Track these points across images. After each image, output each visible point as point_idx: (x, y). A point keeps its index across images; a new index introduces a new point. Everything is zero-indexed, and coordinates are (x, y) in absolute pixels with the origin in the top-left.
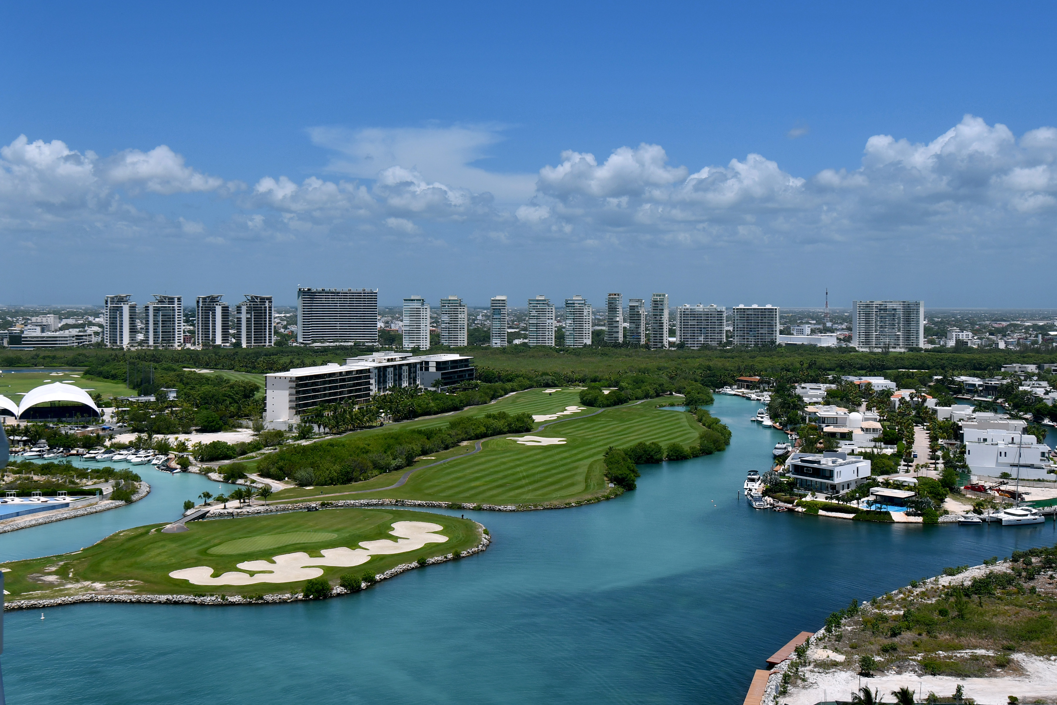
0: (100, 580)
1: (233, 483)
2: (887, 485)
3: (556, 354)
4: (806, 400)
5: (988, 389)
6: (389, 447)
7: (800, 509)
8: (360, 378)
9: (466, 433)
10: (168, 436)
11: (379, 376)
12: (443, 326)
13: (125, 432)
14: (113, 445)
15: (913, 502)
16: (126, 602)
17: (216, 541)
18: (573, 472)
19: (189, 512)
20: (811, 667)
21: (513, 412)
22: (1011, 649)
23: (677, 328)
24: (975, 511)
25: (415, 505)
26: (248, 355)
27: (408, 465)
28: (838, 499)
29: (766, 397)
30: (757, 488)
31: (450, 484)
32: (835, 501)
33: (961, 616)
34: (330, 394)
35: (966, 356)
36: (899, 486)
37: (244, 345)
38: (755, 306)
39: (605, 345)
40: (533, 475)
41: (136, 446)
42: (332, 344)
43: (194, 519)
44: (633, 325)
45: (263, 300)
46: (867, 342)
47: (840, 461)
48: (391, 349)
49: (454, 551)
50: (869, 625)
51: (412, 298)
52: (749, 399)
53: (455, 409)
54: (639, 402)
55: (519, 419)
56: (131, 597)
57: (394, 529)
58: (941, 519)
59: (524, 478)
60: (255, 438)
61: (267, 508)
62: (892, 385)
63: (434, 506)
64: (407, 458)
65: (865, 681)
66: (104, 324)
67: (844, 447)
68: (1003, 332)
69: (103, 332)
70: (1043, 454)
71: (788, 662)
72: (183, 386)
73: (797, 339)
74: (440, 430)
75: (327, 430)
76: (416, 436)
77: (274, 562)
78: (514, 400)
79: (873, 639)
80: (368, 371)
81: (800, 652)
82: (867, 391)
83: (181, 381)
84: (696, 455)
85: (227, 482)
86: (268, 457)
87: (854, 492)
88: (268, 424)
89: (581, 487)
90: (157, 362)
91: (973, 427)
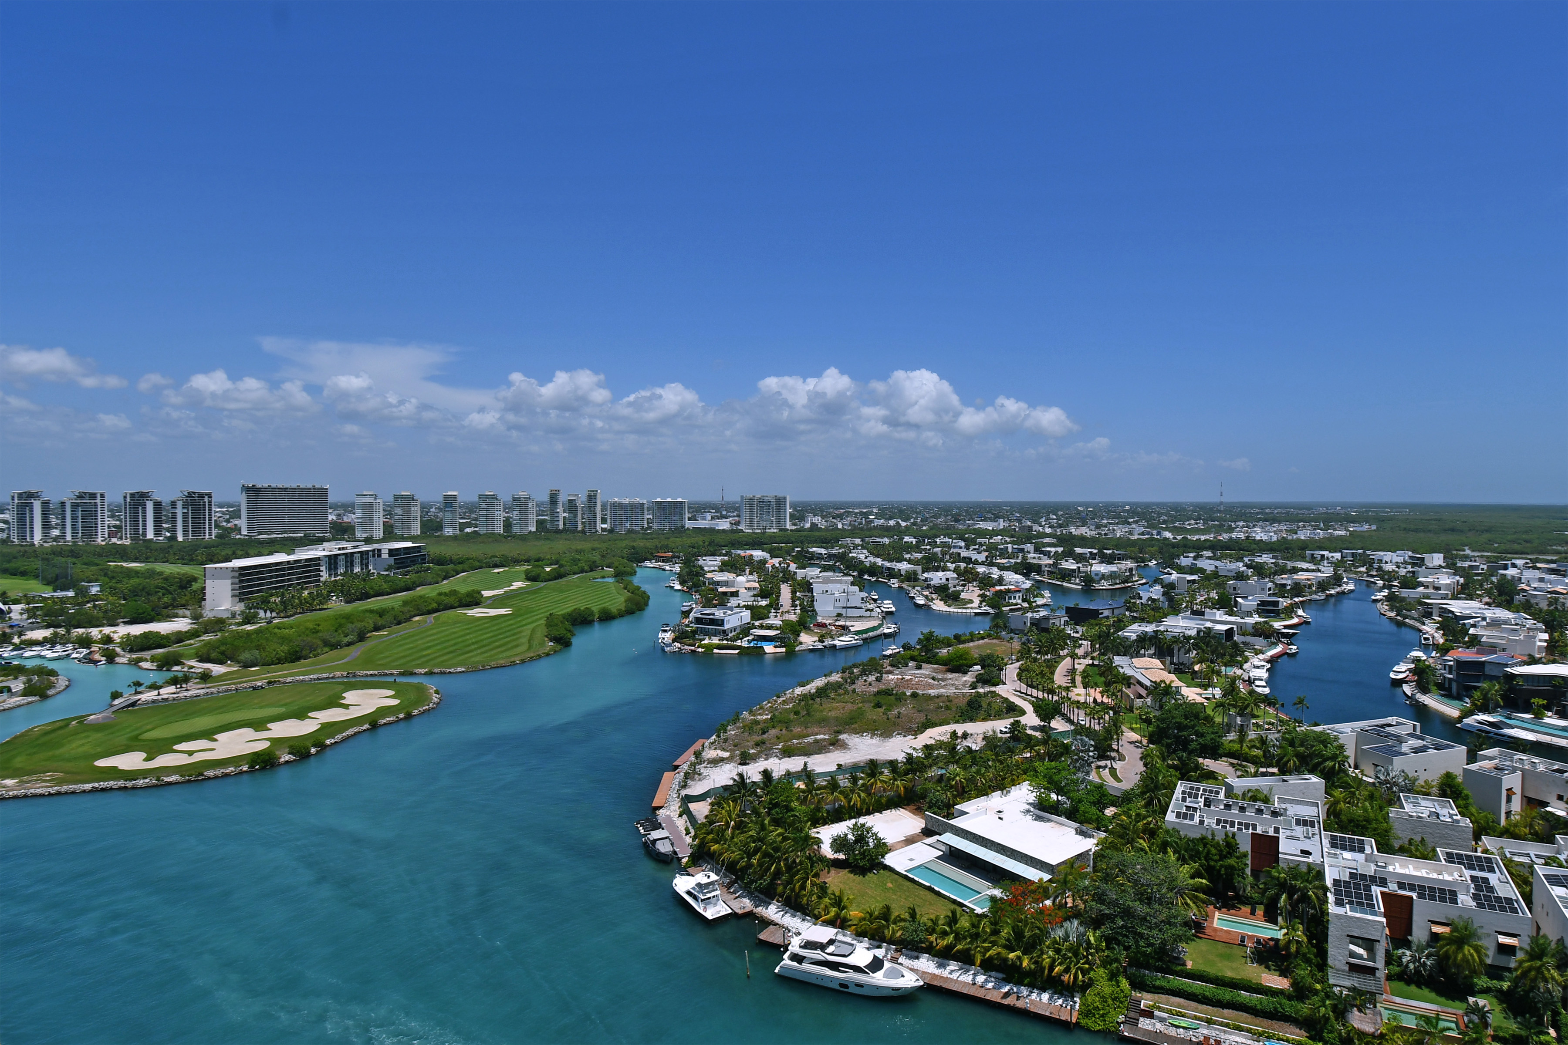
0: (12, 777)
1: (168, 670)
2: (761, 627)
3: (504, 540)
4: (706, 569)
5: (830, 556)
6: (341, 626)
7: (700, 650)
8: (309, 566)
9: (418, 609)
10: (90, 630)
11: (330, 564)
12: (396, 517)
13: (38, 628)
14: (22, 642)
15: (779, 638)
16: (44, 795)
17: (149, 727)
18: (518, 636)
19: (116, 702)
20: (705, 765)
21: (463, 589)
22: (839, 732)
23: (608, 517)
24: (819, 641)
25: (367, 676)
26: (185, 548)
27: (360, 641)
28: (727, 640)
29: (677, 568)
30: (668, 636)
31: (402, 654)
32: (725, 642)
33: (808, 714)
34: (277, 582)
35: (817, 534)
36: (770, 627)
37: (180, 538)
38: (669, 500)
39: (548, 531)
40: (482, 640)
41: (51, 642)
42: (280, 536)
43: (122, 708)
44: (572, 515)
45: (202, 496)
46: (751, 525)
47: (729, 612)
48: (344, 539)
49: (405, 711)
50: (747, 728)
51: (365, 493)
52: (664, 570)
53: (408, 589)
54: (576, 576)
55: (469, 594)
56: (50, 790)
57: (345, 698)
58: (797, 649)
59: (473, 643)
60: (193, 626)
61: (208, 690)
62: (766, 555)
63: (387, 675)
64: (359, 635)
65: (742, 769)
66: (11, 521)
67: (733, 602)
68: (841, 517)
69: (9, 528)
70: (862, 599)
71: (688, 763)
72: (107, 579)
73: (702, 524)
74: (393, 608)
75: (274, 614)
76: (367, 614)
77: (216, 740)
78: (464, 580)
79: (749, 738)
80: (319, 559)
81: (698, 754)
82: (750, 560)
83: (106, 575)
84: (621, 615)
85: (161, 670)
86: (209, 643)
87: (739, 634)
88: (208, 612)
89: (524, 648)
90: (76, 557)
91: (820, 583)
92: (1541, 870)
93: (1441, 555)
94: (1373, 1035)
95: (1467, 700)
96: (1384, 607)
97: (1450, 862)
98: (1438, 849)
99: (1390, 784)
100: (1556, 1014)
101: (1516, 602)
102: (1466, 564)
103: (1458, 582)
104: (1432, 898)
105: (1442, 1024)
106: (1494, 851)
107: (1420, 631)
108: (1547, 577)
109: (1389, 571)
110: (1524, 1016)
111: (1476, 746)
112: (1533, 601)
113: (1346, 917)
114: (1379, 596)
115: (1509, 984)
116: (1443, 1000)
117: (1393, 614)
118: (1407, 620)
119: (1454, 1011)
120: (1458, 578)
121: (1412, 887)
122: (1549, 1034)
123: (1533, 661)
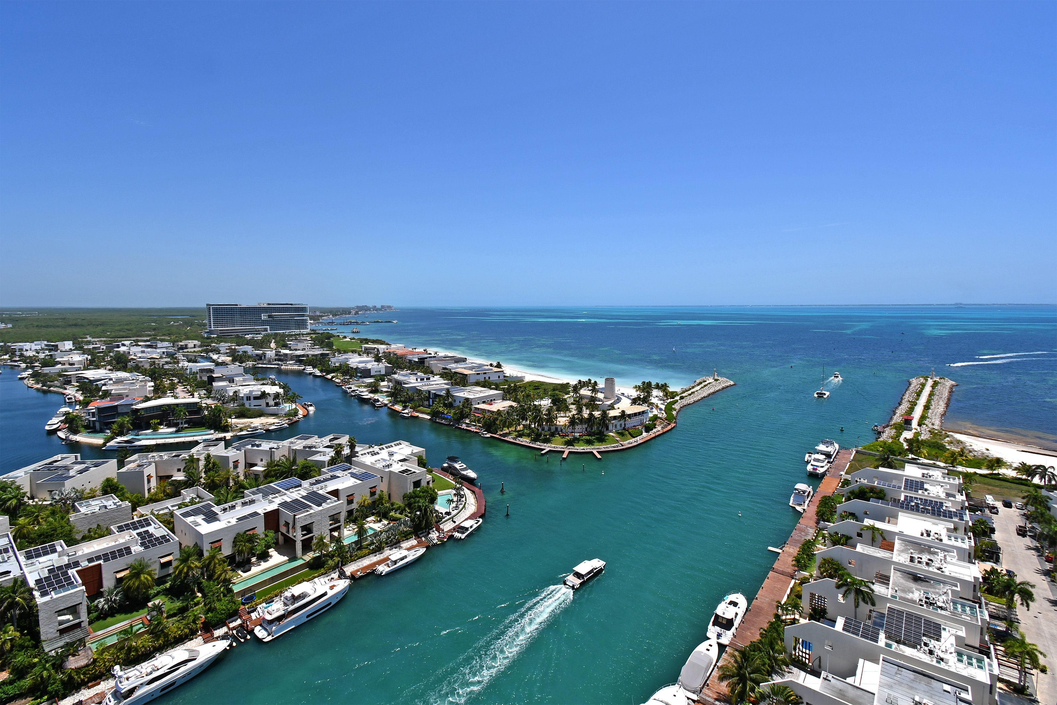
92: (178, 513)
93: (71, 342)
94: (87, 665)
95: (108, 431)
96: (31, 382)
97: (121, 531)
98: (112, 527)
99: (64, 500)
100: (199, 584)
101: (129, 367)
102: (91, 347)
103: (87, 358)
104: (114, 557)
105: (135, 629)
106: (147, 513)
107: (64, 394)
108: (146, 350)
109: (30, 356)
110: (184, 595)
111: (122, 457)
112: (140, 365)
113: (53, 600)
114: (25, 374)
115: (170, 583)
116: (129, 615)
117: (39, 386)
118: (52, 389)
119: (139, 617)
120: (86, 356)
121: (98, 558)
122: (198, 596)
123: (147, 399)
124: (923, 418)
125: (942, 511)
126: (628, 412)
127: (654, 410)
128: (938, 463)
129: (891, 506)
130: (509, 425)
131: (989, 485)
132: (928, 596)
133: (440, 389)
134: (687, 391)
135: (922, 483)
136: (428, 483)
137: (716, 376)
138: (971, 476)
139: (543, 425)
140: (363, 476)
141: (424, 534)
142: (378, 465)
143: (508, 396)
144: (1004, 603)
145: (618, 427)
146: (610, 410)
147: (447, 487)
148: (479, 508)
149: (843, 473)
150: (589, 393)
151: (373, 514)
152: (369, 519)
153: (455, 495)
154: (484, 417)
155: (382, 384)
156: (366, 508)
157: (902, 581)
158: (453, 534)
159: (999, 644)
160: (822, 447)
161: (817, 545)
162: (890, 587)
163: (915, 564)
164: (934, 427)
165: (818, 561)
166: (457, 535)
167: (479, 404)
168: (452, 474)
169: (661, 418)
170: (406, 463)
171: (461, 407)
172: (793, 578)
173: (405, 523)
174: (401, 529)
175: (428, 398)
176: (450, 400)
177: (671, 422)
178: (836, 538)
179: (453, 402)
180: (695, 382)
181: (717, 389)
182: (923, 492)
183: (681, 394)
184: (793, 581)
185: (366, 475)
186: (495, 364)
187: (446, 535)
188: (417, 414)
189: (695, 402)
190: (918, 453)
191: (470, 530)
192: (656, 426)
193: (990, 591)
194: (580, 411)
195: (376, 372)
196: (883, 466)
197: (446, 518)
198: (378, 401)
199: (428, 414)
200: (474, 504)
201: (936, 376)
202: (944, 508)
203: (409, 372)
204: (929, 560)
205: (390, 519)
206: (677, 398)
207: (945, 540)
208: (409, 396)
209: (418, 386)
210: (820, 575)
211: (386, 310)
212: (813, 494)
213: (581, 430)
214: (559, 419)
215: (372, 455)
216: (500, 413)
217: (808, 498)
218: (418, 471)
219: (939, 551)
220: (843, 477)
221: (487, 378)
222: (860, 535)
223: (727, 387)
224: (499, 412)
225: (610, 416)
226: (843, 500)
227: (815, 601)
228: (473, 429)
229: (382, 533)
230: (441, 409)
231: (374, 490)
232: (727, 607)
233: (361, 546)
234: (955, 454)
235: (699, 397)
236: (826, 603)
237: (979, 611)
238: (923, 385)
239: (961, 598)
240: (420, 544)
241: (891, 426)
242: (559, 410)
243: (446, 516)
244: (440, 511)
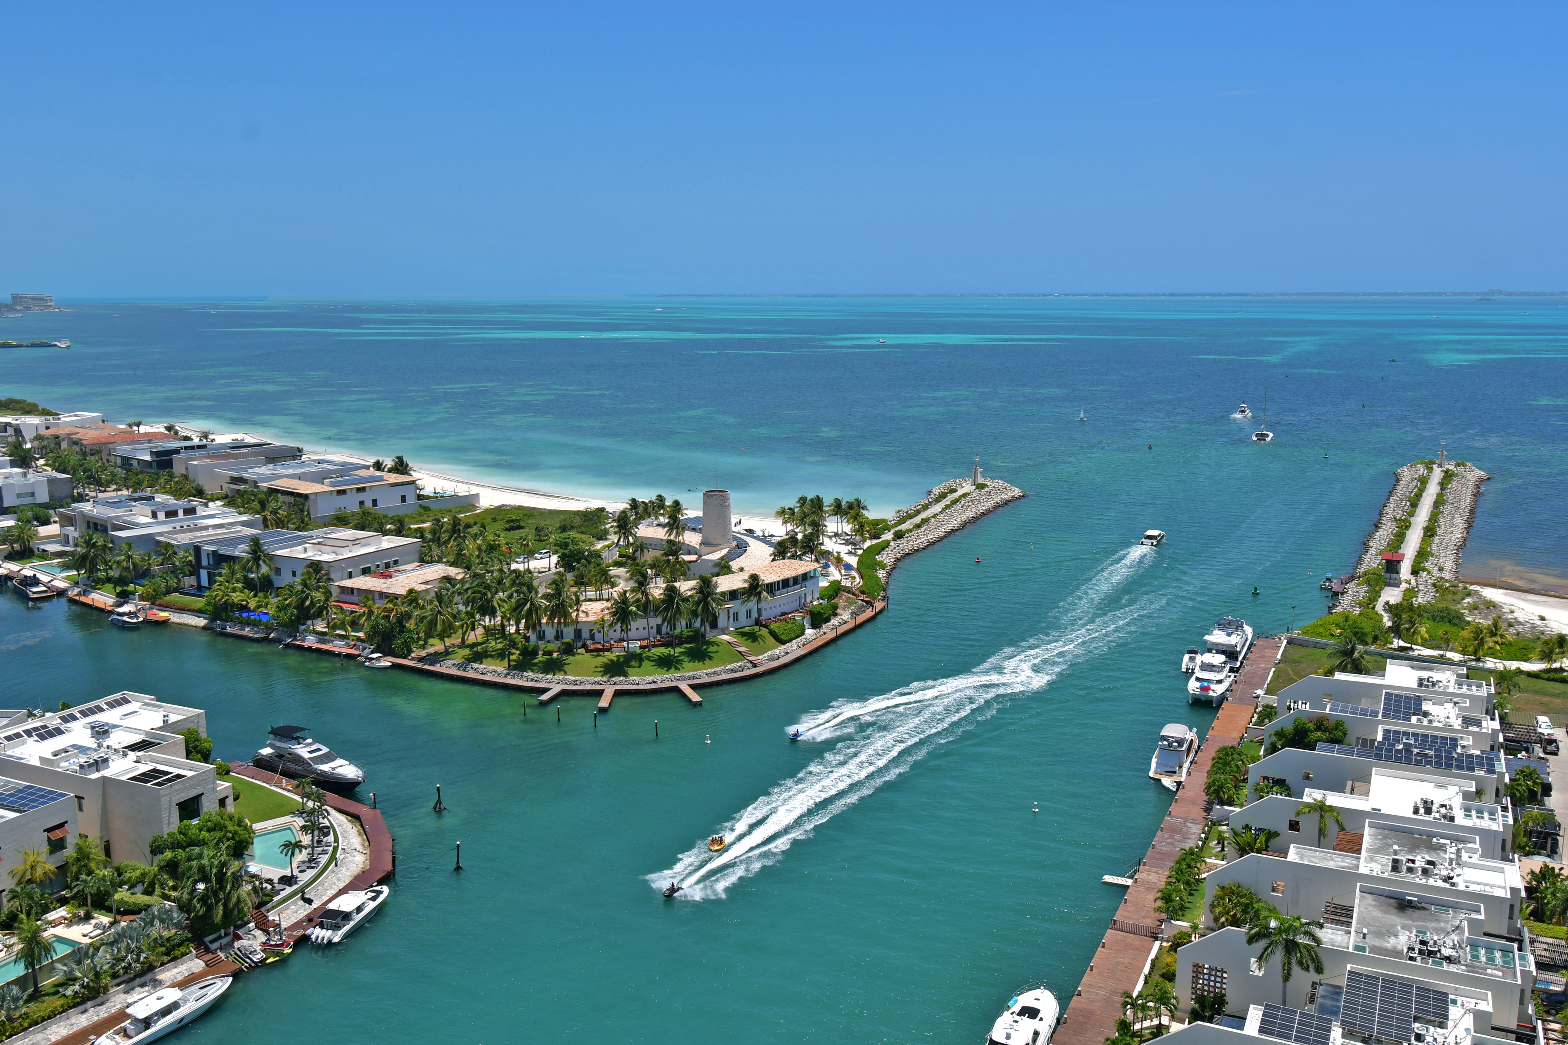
124: (1422, 555)
125: (1456, 756)
126: (767, 578)
127: (832, 569)
128: (1449, 655)
129: (1358, 755)
130: (444, 631)
131: (1544, 694)
132: (1425, 939)
133: (228, 539)
134: (910, 517)
135: (1419, 700)
136: (222, 802)
137: (979, 475)
138: (1511, 678)
139: (540, 624)
140: (22, 798)
141: (224, 941)
142: (64, 764)
143: (436, 551)
144: (1562, 935)
145: (743, 618)
146: (718, 575)
147: (280, 808)
148: (374, 857)
149: (1260, 692)
150: (661, 534)
151: (63, 902)
152: (52, 916)
153: (304, 828)
154: (371, 612)
155: (44, 531)
156: (41, 884)
157: (1376, 913)
158: (308, 932)
159: (1551, 1018)
160: (1218, 637)
161: (1208, 860)
162: (1353, 929)
163: (1402, 874)
164: (1443, 575)
165: (1208, 893)
166: (319, 934)
167: (350, 576)
168: (288, 774)
169: (849, 590)
170: (151, 753)
171: (300, 588)
172: (1156, 939)
173: (165, 918)
174: (154, 933)
175: (194, 569)
176: (264, 569)
177: (875, 598)
178: (1247, 837)
179: (273, 576)
180: (930, 492)
181: (982, 508)
182: (1419, 720)
183: (895, 525)
184: (1157, 944)
185: (32, 794)
186: (389, 463)
187: (288, 936)
188: (164, 615)
189: (931, 544)
190: (1409, 635)
191: (358, 917)
192: (838, 611)
193: (1538, 915)
194: (642, 582)
195: (19, 496)
196: (1344, 670)
197: (283, 894)
198: (35, 581)
199: (198, 612)
200: (359, 848)
201: (1450, 459)
202: (1459, 750)
203: (125, 492)
204: (1429, 863)
205: (118, 910)
206: (888, 536)
207: (1460, 819)
208: (135, 565)
209: (161, 534)
210: (1212, 924)
211: (28, 308)
212: (1199, 747)
213: (643, 633)
214: (585, 606)
215: (42, 738)
216: (415, 600)
217: (1187, 756)
218: (189, 774)
219: (1448, 842)
220: (1261, 702)
221: (368, 504)
222: (1294, 826)
223: (1006, 503)
224: (412, 597)
225: (719, 590)
226: (1262, 753)
227: (1204, 979)
228: (339, 647)
229: (97, 949)
230: (236, 597)
231: (59, 834)
232: (1016, 1022)
233: (37, 990)
234: (1481, 631)
235: (941, 532)
236: (1224, 981)
237: (1519, 956)
238: (1424, 481)
239: (1486, 934)
240: (213, 967)
241: (1359, 577)
242: (580, 582)
243: (281, 886)
244: (266, 875)
